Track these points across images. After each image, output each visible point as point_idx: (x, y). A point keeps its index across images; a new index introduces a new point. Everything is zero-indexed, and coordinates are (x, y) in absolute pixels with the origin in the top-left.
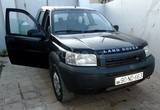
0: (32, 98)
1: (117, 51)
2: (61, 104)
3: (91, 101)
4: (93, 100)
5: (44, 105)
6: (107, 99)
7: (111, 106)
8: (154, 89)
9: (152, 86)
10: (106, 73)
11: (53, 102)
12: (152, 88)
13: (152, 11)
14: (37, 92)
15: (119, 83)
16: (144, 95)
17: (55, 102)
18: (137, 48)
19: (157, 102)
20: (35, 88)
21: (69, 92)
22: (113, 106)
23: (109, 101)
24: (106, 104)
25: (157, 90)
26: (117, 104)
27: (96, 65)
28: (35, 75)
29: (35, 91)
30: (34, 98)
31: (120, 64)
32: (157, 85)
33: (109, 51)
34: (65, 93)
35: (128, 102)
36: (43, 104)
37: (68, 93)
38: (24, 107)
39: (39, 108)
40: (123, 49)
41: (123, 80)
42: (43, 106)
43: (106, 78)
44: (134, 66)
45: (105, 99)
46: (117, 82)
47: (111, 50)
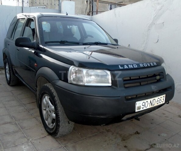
0: (10, 132)
1: (135, 67)
2: (54, 140)
3: (94, 134)
4: (96, 133)
5: (30, 142)
6: (115, 131)
7: (122, 140)
8: (167, 117)
9: (163, 114)
10: (125, 95)
11: (43, 138)
12: (165, 117)
13: (155, 24)
14: (16, 124)
15: (140, 109)
16: (158, 125)
17: (45, 137)
18: (155, 64)
19: (177, 134)
20: (12, 118)
21: (69, 122)
22: (124, 140)
23: (117, 133)
24: (115, 138)
25: (171, 118)
26: (129, 138)
27: (110, 85)
28: (9, 101)
29: (14, 122)
30: (14, 132)
31: (139, 84)
32: (169, 112)
33: (126, 67)
34: (63, 124)
35: (142, 134)
36: (28, 140)
37: (67, 124)
38: (1, 145)
39: (23, 147)
40: (140, 64)
41: (144, 105)
42: (30, 144)
43: (125, 102)
44: (155, 87)
45: (111, 131)
46: (137, 108)
47: (127, 65)
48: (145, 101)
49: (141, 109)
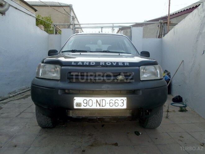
15: (80, 106)
18: (125, 65)
33: (80, 63)
40: (101, 63)
41: (87, 103)
48: (88, 99)
49: (82, 107)
